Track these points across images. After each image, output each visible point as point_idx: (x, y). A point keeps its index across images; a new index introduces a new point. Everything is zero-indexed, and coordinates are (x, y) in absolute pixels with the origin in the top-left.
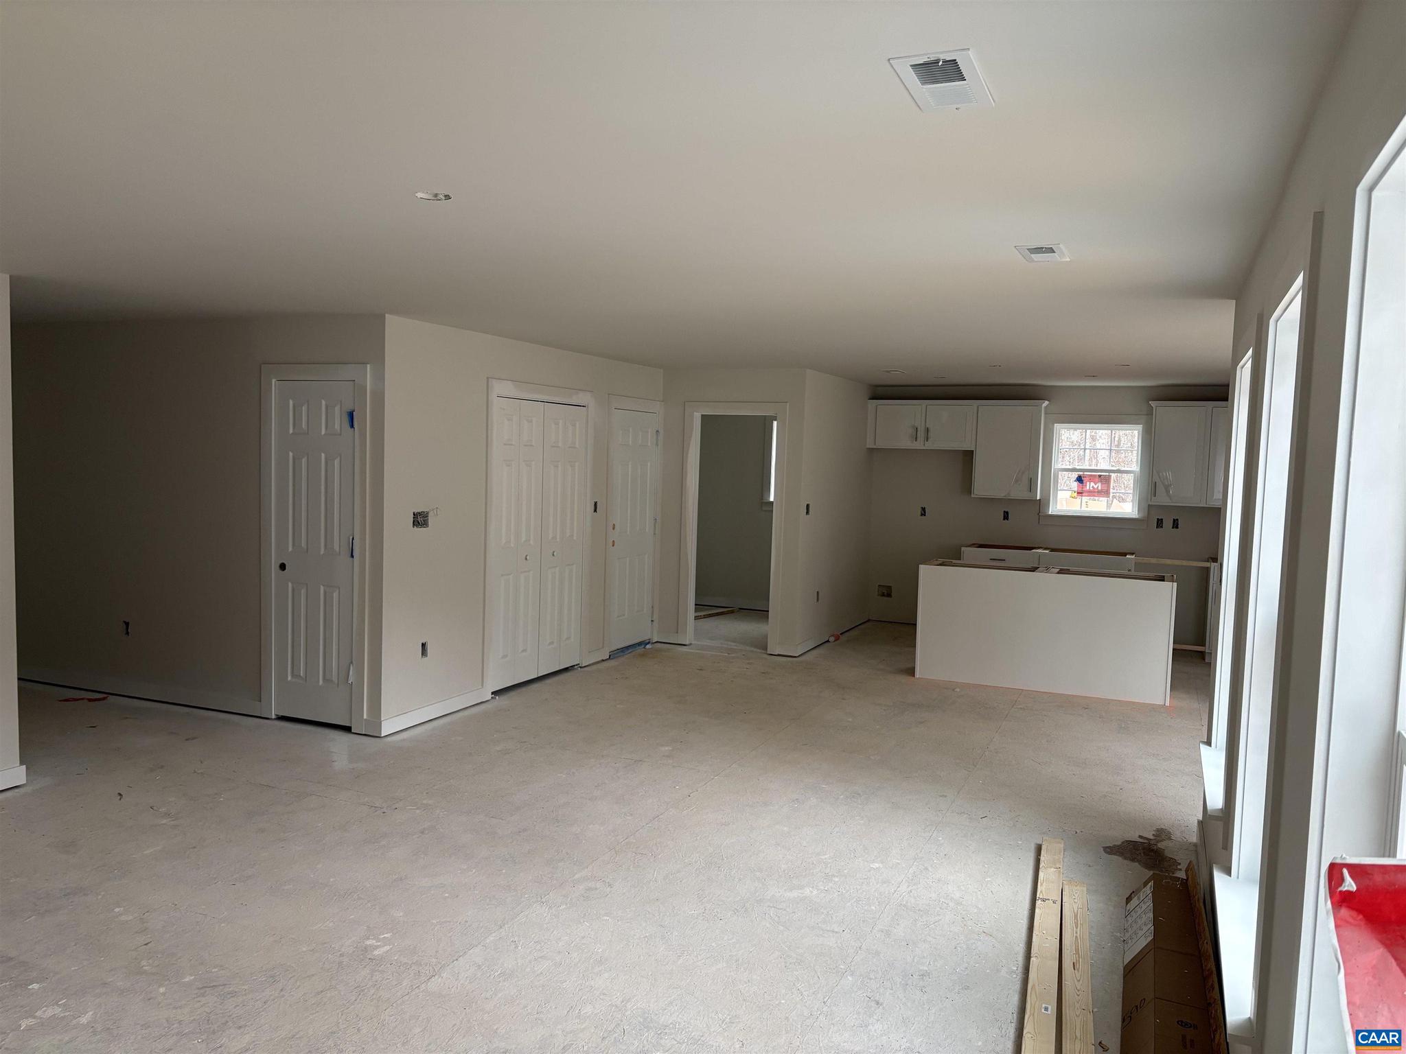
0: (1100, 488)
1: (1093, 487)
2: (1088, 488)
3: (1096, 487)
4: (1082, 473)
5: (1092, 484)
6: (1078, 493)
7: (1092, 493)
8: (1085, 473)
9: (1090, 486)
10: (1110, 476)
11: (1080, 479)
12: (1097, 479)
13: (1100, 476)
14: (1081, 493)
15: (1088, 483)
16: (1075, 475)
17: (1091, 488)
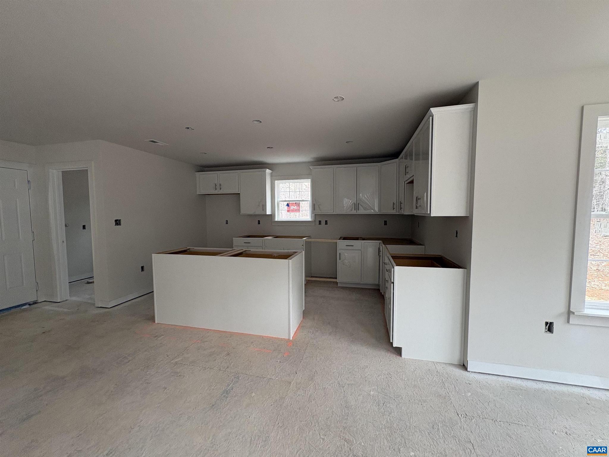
0: (296, 208)
1: (293, 208)
2: (291, 209)
3: (294, 208)
4: (289, 202)
5: (293, 207)
6: (288, 211)
7: (293, 211)
8: (290, 202)
9: (292, 207)
10: (300, 203)
11: (288, 205)
12: (295, 204)
13: (296, 203)
14: (289, 211)
15: (291, 206)
16: (286, 203)
17: (293, 209)
